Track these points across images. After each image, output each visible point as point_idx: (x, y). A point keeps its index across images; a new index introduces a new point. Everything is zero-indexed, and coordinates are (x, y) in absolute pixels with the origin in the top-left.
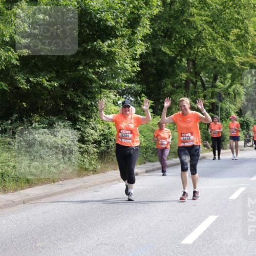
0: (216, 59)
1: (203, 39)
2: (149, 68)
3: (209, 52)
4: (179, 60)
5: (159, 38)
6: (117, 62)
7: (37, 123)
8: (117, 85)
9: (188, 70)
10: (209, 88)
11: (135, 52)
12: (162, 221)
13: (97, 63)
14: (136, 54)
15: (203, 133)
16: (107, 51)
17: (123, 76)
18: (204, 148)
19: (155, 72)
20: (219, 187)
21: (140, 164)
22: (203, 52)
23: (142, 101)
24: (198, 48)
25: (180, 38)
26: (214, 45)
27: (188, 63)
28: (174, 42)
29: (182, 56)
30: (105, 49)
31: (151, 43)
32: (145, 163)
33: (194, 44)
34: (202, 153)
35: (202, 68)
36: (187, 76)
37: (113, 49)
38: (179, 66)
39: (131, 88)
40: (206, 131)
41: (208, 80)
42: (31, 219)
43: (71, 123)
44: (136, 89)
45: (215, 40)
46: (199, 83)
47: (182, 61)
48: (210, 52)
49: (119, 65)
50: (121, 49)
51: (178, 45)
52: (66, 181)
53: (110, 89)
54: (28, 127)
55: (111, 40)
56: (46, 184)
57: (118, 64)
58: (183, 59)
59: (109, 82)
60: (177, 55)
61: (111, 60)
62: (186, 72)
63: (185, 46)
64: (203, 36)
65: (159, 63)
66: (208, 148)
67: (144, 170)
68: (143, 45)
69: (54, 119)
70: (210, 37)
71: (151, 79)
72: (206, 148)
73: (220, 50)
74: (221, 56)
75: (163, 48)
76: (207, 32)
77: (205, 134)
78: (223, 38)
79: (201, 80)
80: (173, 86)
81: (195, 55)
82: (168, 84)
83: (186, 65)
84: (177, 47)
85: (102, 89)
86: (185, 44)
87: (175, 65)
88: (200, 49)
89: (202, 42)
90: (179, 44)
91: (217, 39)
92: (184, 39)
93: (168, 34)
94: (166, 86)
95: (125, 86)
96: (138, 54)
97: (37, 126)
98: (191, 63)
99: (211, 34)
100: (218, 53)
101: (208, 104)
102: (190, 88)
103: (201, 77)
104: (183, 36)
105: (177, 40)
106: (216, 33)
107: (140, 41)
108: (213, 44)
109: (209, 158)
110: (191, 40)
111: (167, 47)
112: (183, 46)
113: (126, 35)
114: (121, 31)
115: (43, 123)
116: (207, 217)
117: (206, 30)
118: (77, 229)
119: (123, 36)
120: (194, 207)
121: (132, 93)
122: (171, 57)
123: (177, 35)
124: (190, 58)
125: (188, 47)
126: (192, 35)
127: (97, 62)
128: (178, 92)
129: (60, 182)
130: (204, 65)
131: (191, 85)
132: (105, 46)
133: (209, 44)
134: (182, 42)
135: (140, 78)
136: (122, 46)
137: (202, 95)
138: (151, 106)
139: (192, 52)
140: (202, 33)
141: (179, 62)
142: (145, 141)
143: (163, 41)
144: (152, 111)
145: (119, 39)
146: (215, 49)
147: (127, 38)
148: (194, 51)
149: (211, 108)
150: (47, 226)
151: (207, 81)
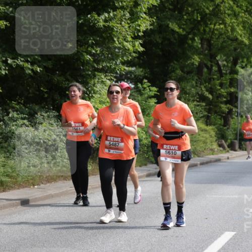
0: (237, 39)
1: (222, 14)
2: (154, 48)
3: (227, 31)
4: (191, 39)
5: (167, 12)
6: (115, 39)
7: (15, 112)
8: (115, 68)
9: (202, 52)
10: (226, 74)
11: (138, 28)
12: (166, 236)
13: (90, 41)
14: (139, 31)
15: (218, 130)
16: (104, 26)
17: (122, 57)
18: (219, 148)
19: (161, 53)
20: (236, 196)
21: (140, 166)
22: (221, 30)
23: (144, 88)
24: (215, 25)
25: (193, 12)
26: (235, 21)
27: (201, 44)
28: (185, 17)
29: (195, 35)
30: (101, 24)
31: (157, 17)
32: (146, 165)
33: (209, 20)
34: (217, 154)
35: (219, 50)
36: (201, 60)
37: (111, 24)
38: (191, 47)
39: (130, 72)
40: (221, 127)
41: (226, 64)
42: (5, 231)
43: (58, 114)
44: (137, 73)
45: (236, 15)
46: (215, 68)
47: (195, 40)
48: (229, 30)
49: (117, 44)
50: (121, 24)
51: (190, 20)
52: (48, 184)
53: (106, 72)
54: (3, 117)
55: (109, 13)
56: (23, 187)
57: (117, 42)
58: (196, 38)
59: (104, 64)
60: (189, 33)
61: (108, 37)
62: (199, 54)
63: (199, 22)
64: (221, 10)
65: (166, 42)
66: (224, 148)
67: (145, 173)
68: (147, 20)
69: (37, 108)
70: (229, 12)
71: (156, 62)
72: (221, 149)
73: (242, 28)
74: (243, 35)
75: (170, 24)
76: (227, 5)
77: (220, 131)
78: (247, 13)
79: (218, 64)
80: (182, 71)
81: (211, 34)
82: (177, 69)
83: (200, 46)
84: (189, 23)
85: (96, 73)
86: (199, 19)
87: (186, 45)
88: (217, 27)
89: (220, 18)
90: (192, 20)
91: (239, 15)
92: (197, 14)
93: (179, 6)
94: (174, 71)
95: (124, 69)
96: (141, 31)
97: (16, 115)
98: (205, 43)
99: (231, 8)
100: (240, 32)
101: (225, 94)
102: (204, 74)
103: (217, 61)
104: (197, 10)
105: (188, 13)
106: (237, 7)
107: (144, 15)
108: (233, 20)
109: (224, 160)
110: (206, 14)
111: (177, 24)
112: (196, 22)
113: (127, 6)
114: (122, 2)
115: (22, 113)
116: (222, 233)
117: (225, 2)
118: (61, 244)
119: (122, 8)
120: (206, 220)
121: (132, 79)
122: (181, 35)
123: (190, 9)
124: (205, 36)
125: (202, 23)
126: (208, 8)
127: (90, 39)
128: (189, 79)
129: (41, 185)
130: (221, 47)
131: (205, 70)
132: (100, 20)
133: (228, 20)
134: (195, 17)
135: (142, 60)
136: (122, 21)
137: (218, 82)
138: (155, 94)
139: (207, 29)
140: (221, 6)
141: (190, 42)
142: (147, 138)
143: (171, 16)
144: (156, 101)
145: (118, 11)
146: (236, 27)
147: (128, 10)
148: (210, 29)
149: (229, 99)
150: (25, 239)
151: (224, 66)
